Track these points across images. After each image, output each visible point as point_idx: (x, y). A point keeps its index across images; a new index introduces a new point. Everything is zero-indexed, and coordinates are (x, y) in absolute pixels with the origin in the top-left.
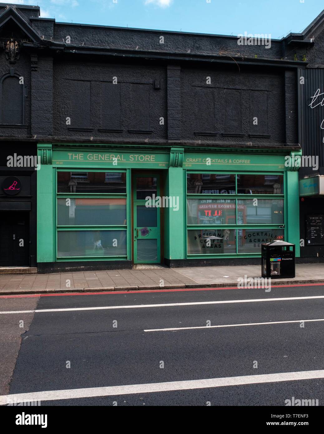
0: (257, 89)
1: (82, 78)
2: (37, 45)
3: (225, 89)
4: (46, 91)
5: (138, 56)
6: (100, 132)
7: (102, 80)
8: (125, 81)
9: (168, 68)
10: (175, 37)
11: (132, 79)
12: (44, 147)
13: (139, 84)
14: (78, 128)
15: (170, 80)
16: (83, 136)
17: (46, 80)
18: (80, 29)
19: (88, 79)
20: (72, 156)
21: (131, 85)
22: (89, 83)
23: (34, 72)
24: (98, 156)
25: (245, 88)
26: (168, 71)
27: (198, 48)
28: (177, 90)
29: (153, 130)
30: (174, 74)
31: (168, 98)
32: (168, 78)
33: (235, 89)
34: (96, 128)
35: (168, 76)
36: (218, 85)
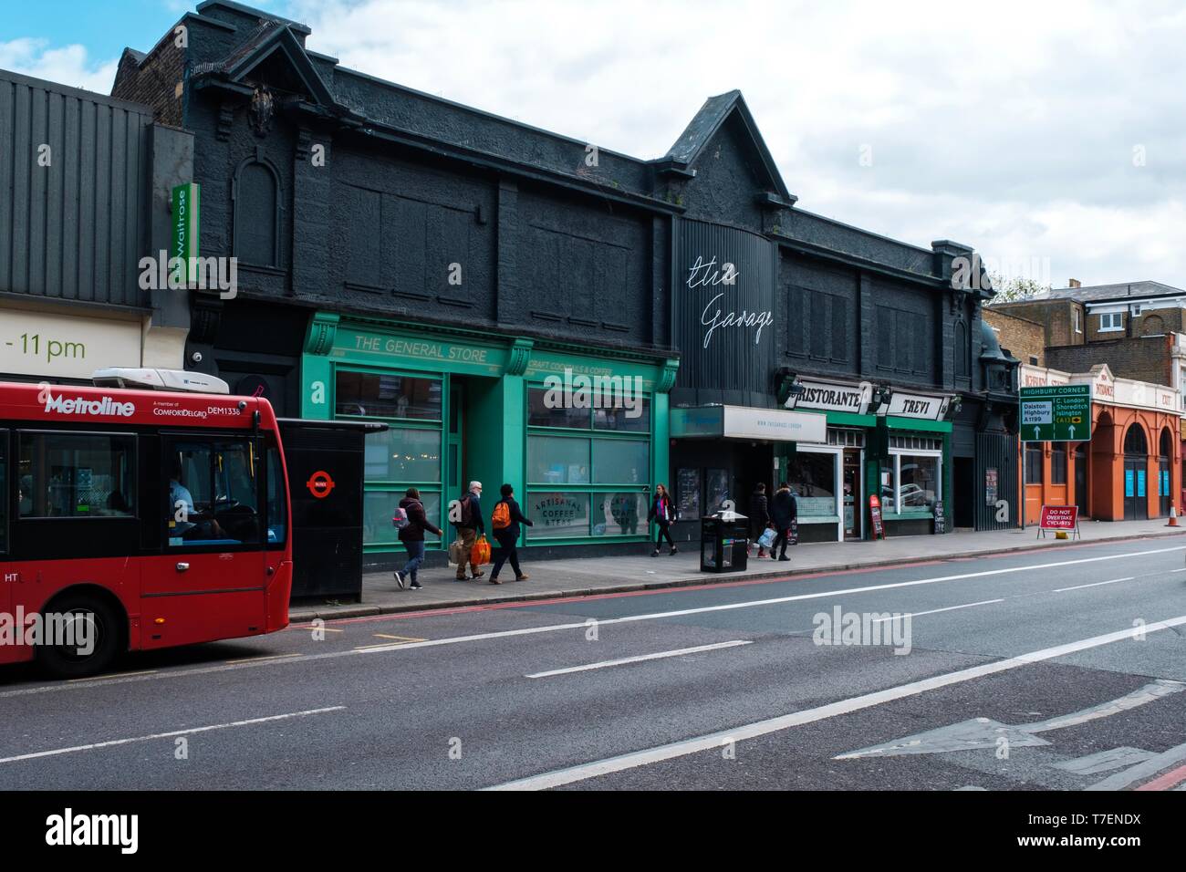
0: (614, 242)
1: (369, 186)
2: (323, 112)
3: (573, 236)
4: (319, 204)
5: (465, 158)
6: (396, 296)
7: (399, 194)
8: (434, 201)
9: (501, 187)
10: (509, 130)
11: (444, 200)
12: (322, 321)
13: (455, 209)
14: (361, 284)
15: (503, 210)
16: (368, 301)
17: (319, 181)
18: (368, 85)
19: (377, 188)
20: (362, 341)
21: (444, 209)
22: (378, 195)
23: (301, 162)
24: (403, 345)
25: (599, 239)
26: (500, 192)
27: (539, 156)
28: (512, 230)
29: (473, 300)
30: (509, 198)
31: (500, 243)
32: (500, 206)
33: (586, 239)
34: (390, 288)
35: (500, 202)
36: (564, 230)
